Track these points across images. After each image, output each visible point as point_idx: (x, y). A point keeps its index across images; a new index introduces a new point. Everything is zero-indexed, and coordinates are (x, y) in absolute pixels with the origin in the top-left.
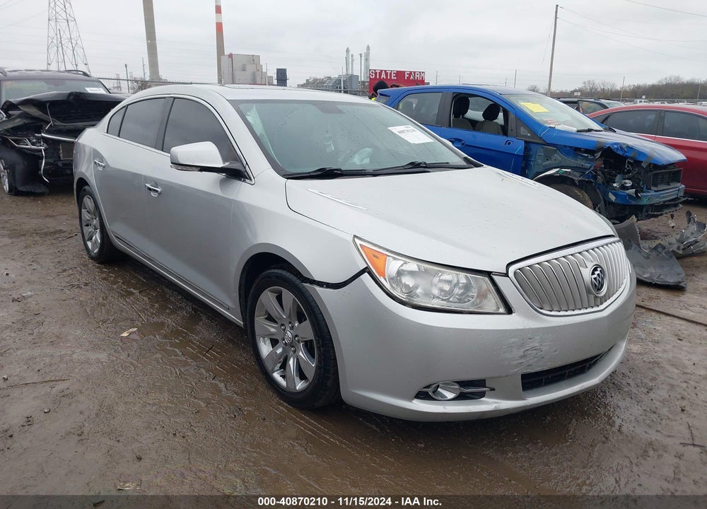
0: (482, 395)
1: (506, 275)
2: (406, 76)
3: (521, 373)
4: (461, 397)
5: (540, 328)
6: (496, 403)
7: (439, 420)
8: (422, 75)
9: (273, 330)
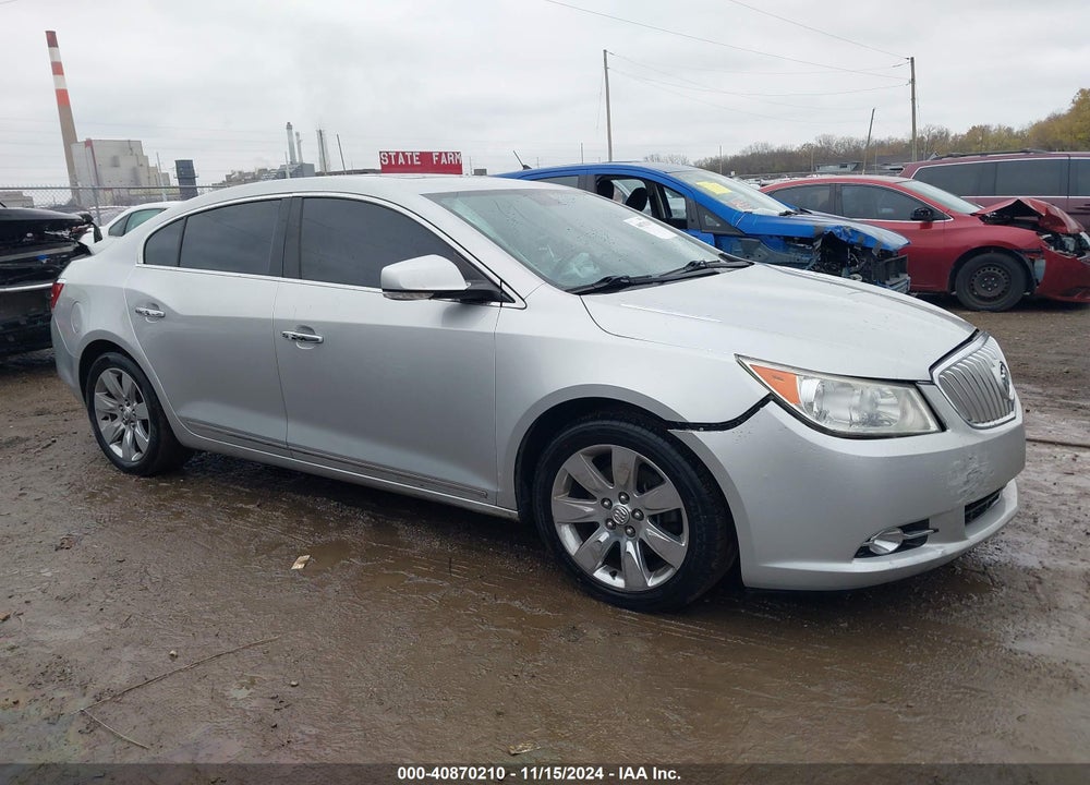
0: (923, 540)
1: (931, 382)
2: (435, 159)
3: (965, 504)
4: (905, 546)
5: (973, 446)
6: (941, 547)
7: (892, 578)
8: (457, 156)
9: (589, 510)
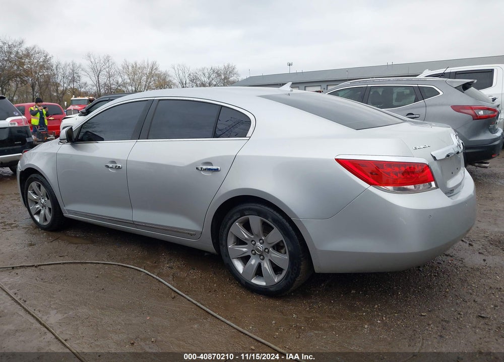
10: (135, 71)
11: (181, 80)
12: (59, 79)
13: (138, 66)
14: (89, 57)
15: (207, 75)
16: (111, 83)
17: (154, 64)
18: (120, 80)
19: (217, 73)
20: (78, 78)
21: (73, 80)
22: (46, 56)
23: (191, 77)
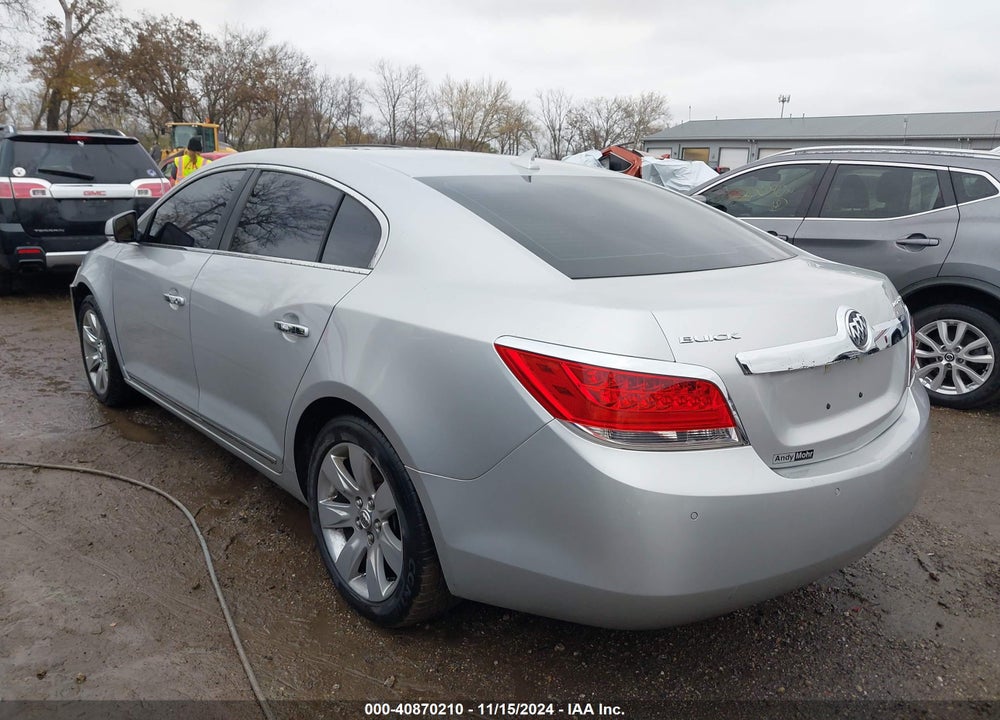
10: (464, 98)
11: (551, 122)
12: (325, 108)
13: (471, 89)
14: (382, 67)
15: (604, 113)
16: (417, 120)
17: (501, 87)
18: (434, 116)
19: (625, 109)
20: (358, 108)
21: (348, 112)
22: (305, 64)
23: (573, 116)
